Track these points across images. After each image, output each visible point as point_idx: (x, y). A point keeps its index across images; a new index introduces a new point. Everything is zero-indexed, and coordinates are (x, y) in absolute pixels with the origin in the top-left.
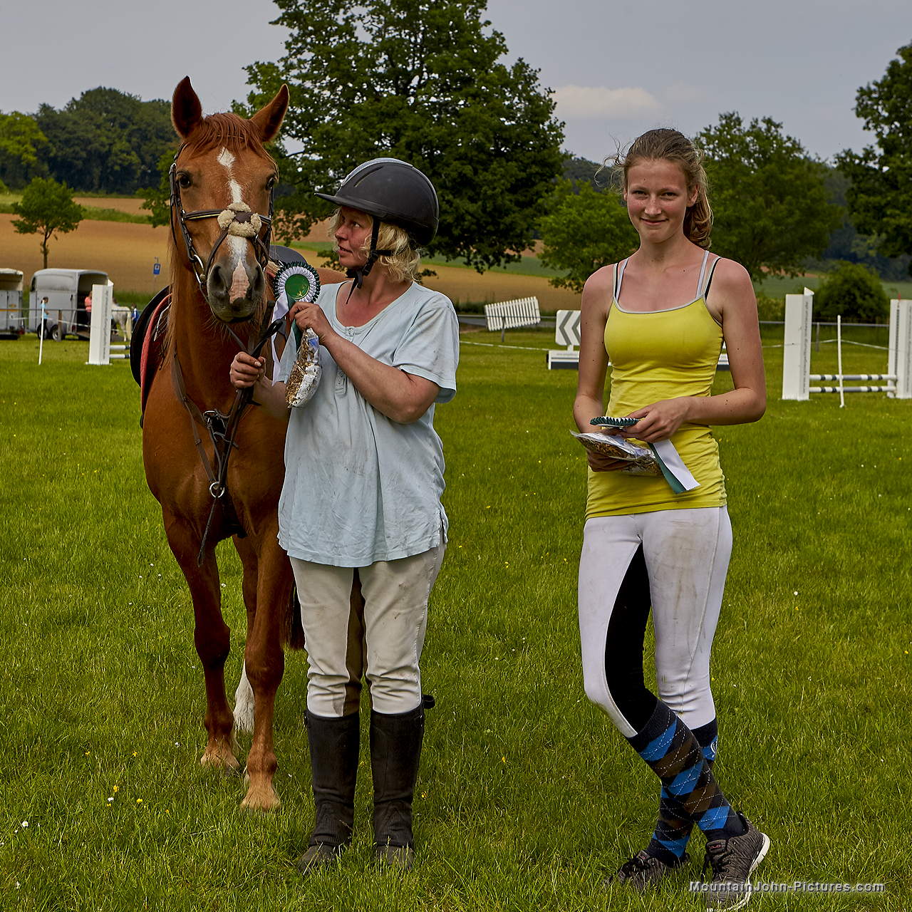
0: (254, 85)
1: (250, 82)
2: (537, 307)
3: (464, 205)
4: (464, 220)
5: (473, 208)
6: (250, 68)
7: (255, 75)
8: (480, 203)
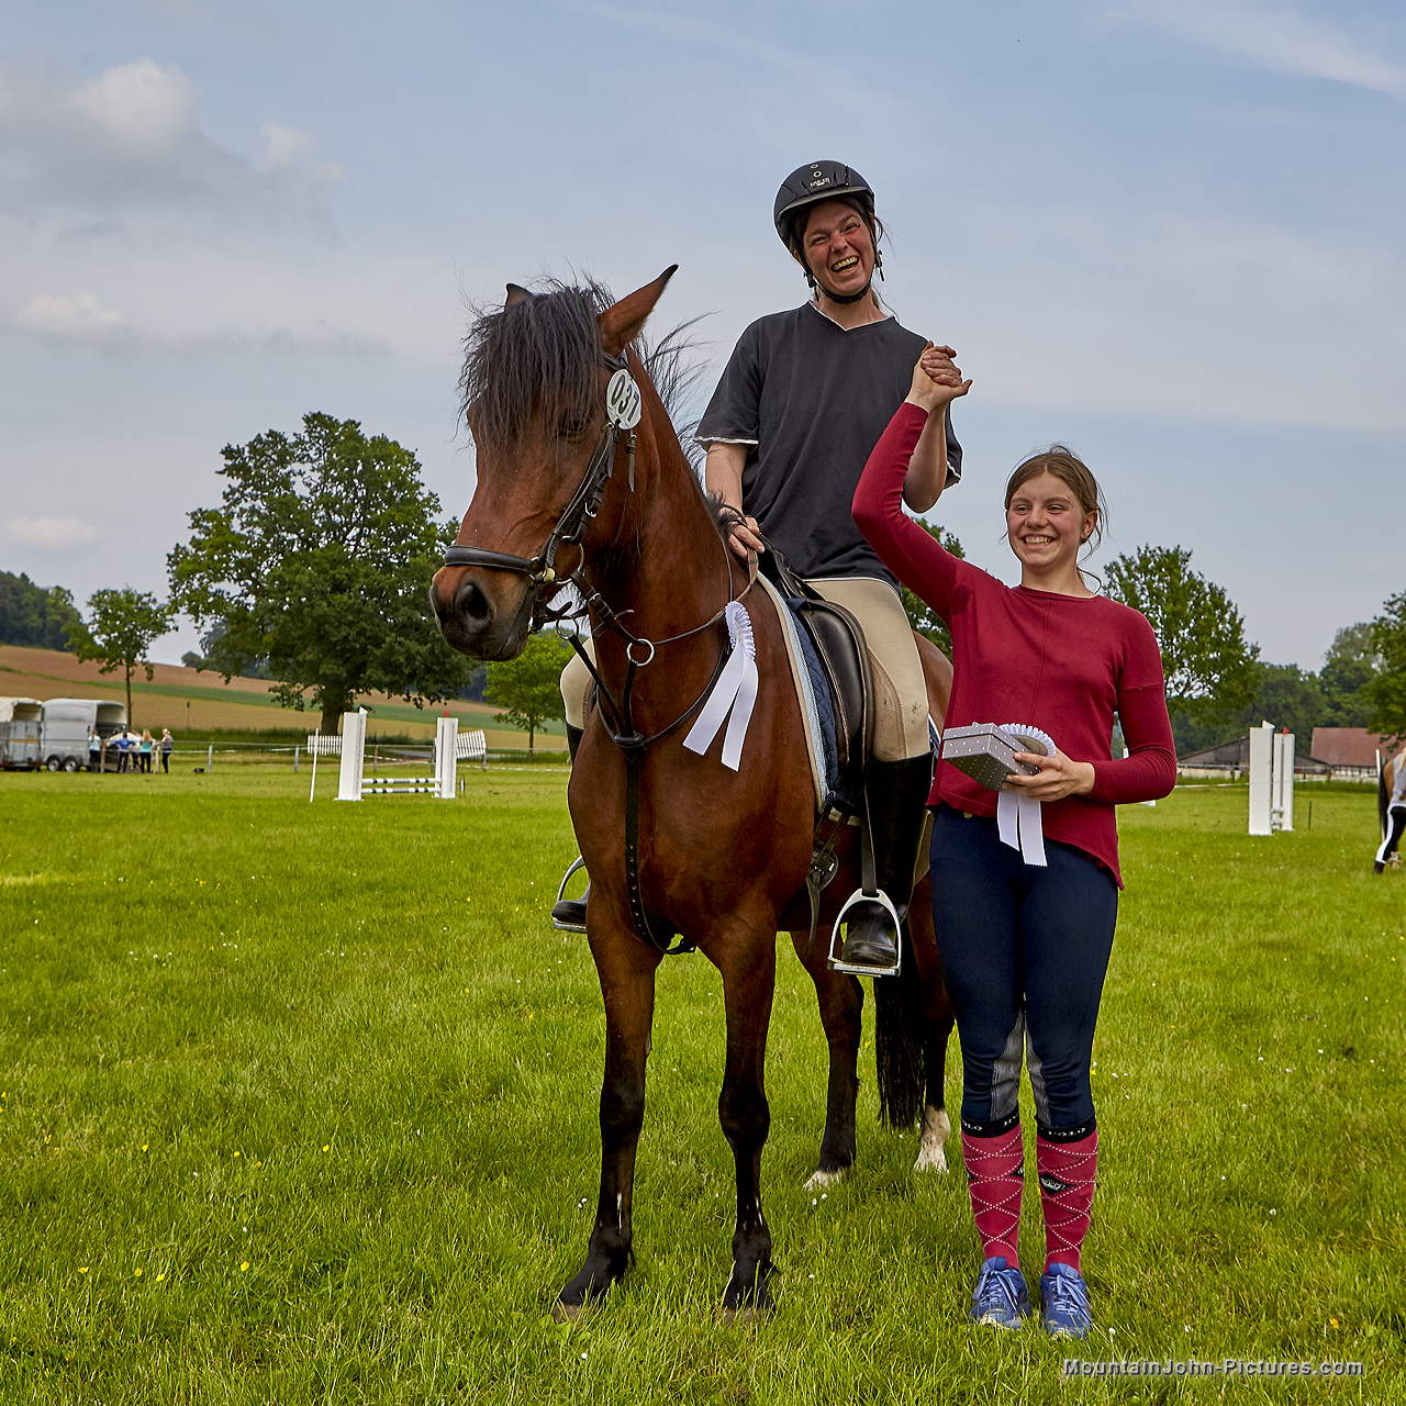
0: (197, 529)
1: (193, 527)
2: (483, 739)
3: (414, 646)
4: (415, 660)
5: (424, 649)
6: (193, 515)
7: (197, 521)
8: (430, 645)
